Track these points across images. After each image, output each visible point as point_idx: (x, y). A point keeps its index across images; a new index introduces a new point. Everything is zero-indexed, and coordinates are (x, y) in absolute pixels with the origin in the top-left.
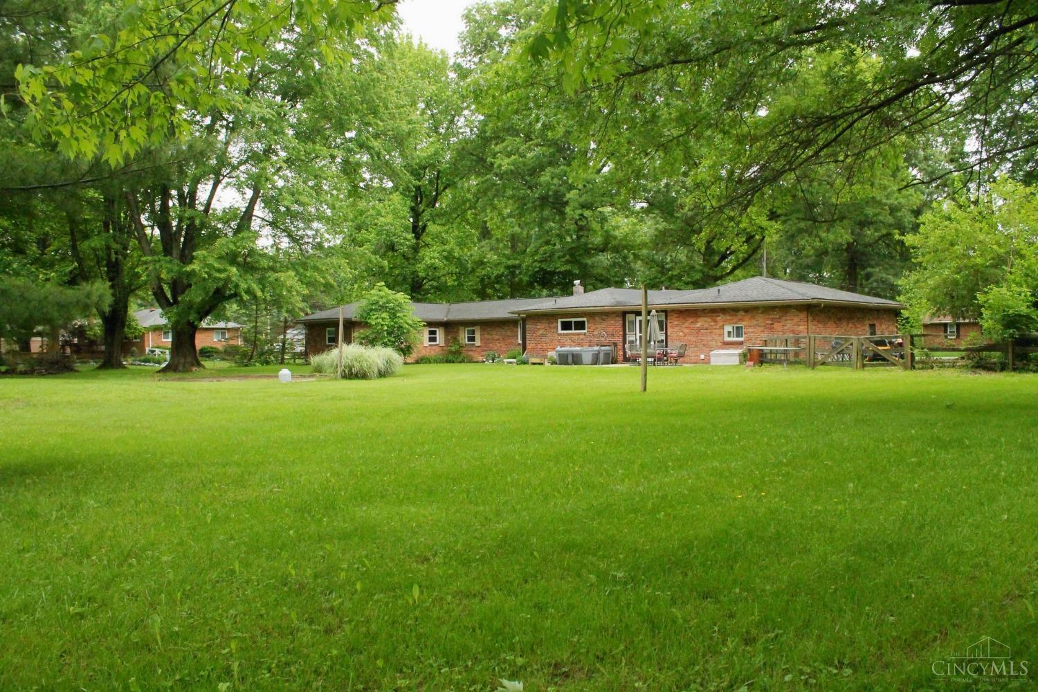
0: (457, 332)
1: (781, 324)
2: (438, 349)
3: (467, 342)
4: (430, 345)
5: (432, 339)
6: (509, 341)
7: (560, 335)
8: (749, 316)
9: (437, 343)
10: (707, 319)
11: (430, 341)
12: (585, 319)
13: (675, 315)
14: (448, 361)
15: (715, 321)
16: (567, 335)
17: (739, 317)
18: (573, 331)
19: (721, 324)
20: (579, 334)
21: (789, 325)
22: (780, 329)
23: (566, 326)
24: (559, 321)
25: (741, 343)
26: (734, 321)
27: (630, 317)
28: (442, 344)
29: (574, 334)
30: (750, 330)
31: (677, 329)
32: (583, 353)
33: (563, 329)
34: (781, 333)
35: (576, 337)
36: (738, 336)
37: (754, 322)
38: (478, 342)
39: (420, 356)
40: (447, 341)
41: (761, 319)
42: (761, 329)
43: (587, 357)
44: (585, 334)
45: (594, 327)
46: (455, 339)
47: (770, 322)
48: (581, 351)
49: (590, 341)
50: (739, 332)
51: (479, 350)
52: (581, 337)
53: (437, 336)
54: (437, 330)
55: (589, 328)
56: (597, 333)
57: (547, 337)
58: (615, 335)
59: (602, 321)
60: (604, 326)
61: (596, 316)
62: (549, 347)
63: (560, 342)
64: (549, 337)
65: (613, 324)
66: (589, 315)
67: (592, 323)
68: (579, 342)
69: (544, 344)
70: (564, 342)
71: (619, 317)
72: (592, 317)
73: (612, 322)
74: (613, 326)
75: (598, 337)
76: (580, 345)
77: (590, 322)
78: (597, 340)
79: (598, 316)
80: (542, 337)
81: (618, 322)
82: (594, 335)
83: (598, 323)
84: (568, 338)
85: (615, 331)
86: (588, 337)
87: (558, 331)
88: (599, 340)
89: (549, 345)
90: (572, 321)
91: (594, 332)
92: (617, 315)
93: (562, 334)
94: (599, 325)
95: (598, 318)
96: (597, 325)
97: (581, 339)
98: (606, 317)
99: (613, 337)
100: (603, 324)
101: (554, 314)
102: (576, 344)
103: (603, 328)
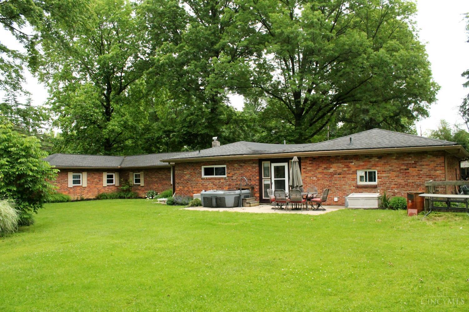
0: (128, 176)
1: (417, 169)
2: (114, 188)
3: (135, 183)
4: (108, 186)
5: (110, 181)
6: (164, 182)
7: (203, 179)
8: (382, 162)
9: (114, 184)
10: (341, 165)
11: (108, 183)
12: (225, 166)
13: (309, 162)
14: (121, 197)
15: (348, 167)
16: (210, 179)
17: (373, 163)
18: (214, 176)
19: (354, 169)
20: (219, 179)
21: (425, 170)
22: (415, 173)
23: (208, 172)
24: (203, 167)
25: (375, 187)
26: (368, 166)
27: (266, 164)
28: (117, 184)
29: (215, 179)
30: (384, 175)
31: (310, 174)
32: (226, 197)
33: (206, 174)
34: (417, 178)
35: (217, 181)
36: (371, 180)
37: (388, 168)
38: (142, 184)
39: (101, 193)
40: (120, 182)
41: (394, 163)
42: (395, 174)
43: (230, 200)
44: (225, 179)
45: (233, 173)
46: (127, 181)
47: (405, 167)
48: (224, 194)
49: (230, 185)
50: (371, 177)
51: (143, 189)
52: (222, 181)
53: (114, 179)
54: (114, 174)
55: (229, 174)
56: (235, 178)
57: (192, 181)
58: (252, 179)
59: (240, 167)
60: (242, 172)
61: (234, 163)
62: (194, 189)
63: (204, 186)
64: (194, 181)
65: (250, 170)
66: (228, 162)
67: (231, 169)
68: (220, 186)
69: (190, 187)
70: (207, 186)
71: (255, 164)
72: (231, 164)
73: (249, 168)
74: (251, 171)
75: (236, 181)
76: (221, 187)
77: (230, 168)
78: (236, 184)
79: (237, 163)
80: (188, 181)
81: (254, 168)
82: (233, 180)
83: (236, 169)
84: (210, 181)
85: (252, 176)
86: (227, 181)
87: (201, 176)
88: (237, 184)
89: (194, 188)
90: (213, 168)
91: (233, 176)
92: (254, 162)
93: (205, 179)
94: (237, 170)
95: (236, 165)
96: (236, 170)
97: (222, 183)
98: (244, 164)
99: (251, 181)
100: (241, 170)
101: (199, 162)
102: (217, 187)
103: (241, 173)
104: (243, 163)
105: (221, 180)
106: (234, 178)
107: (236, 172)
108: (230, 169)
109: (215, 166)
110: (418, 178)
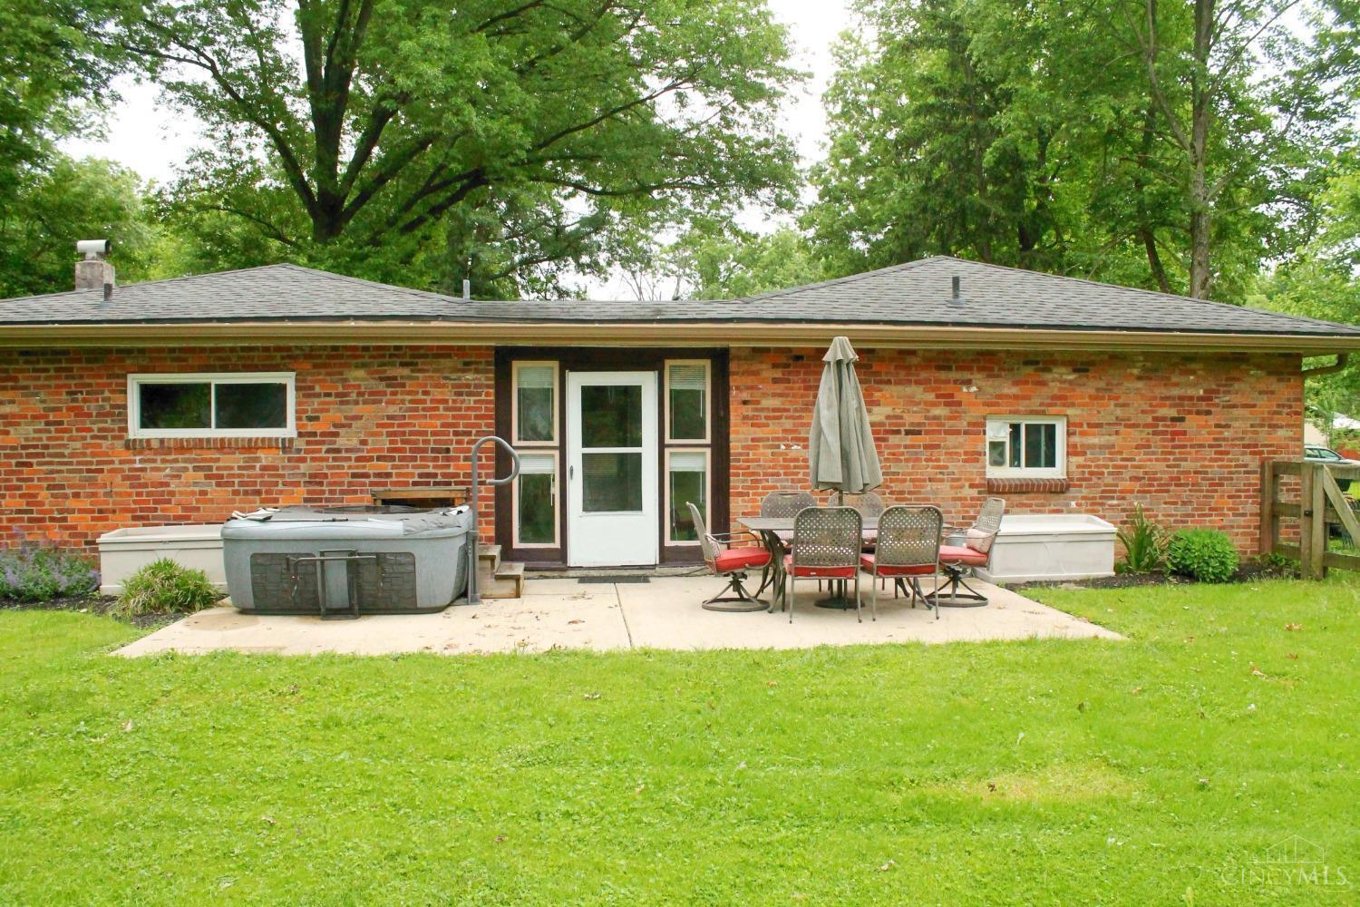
1: (1212, 420)
7: (131, 446)
8: (1091, 386)
10: (917, 392)
12: (287, 379)
13: (768, 373)
15: (949, 400)
16: (182, 445)
17: (1054, 388)
18: (213, 433)
19: (974, 414)
20: (250, 447)
21: (1241, 423)
22: (1205, 437)
23: (159, 405)
24: (134, 382)
25: (1057, 490)
26: (1035, 403)
27: (527, 376)
29: (222, 446)
30: (1095, 440)
31: (774, 429)
32: (418, 550)
33: (146, 422)
34: (1210, 453)
35: (235, 461)
36: (1033, 461)
37: (1110, 411)
41: (1136, 395)
42: (1137, 436)
44: (286, 446)
45: (336, 413)
47: (1173, 413)
48: (408, 537)
49: (315, 479)
50: (1039, 446)
52: (265, 457)
55: (310, 419)
56: (354, 442)
57: (63, 455)
58: (456, 450)
59: (381, 386)
60: (393, 410)
61: (347, 366)
62: (70, 503)
63: (145, 485)
64: (72, 455)
65: (446, 401)
66: (308, 357)
67: (328, 395)
68: (254, 483)
69: (44, 495)
70: (167, 485)
71: (477, 371)
72: (325, 366)
73: (437, 394)
74: (446, 409)
75: (358, 459)
76: (258, 493)
77: (317, 389)
78: (354, 475)
79: (364, 366)
80: (28, 455)
81: (469, 394)
82: (338, 451)
83: (360, 394)
84: (185, 461)
85: (456, 433)
86: (303, 460)
87: (125, 430)
88: (366, 475)
89: (76, 495)
90: (208, 386)
91: (336, 434)
92: (466, 364)
93: (155, 445)
94: (365, 402)
95: (361, 373)
96: (357, 403)
97: (264, 468)
98: (406, 371)
99: (448, 459)
100: (388, 403)
101: (109, 351)
102: (236, 493)
103: (389, 417)
104: (403, 365)
105: (261, 454)
106: (341, 442)
107: (355, 410)
108: (318, 395)
109: (216, 379)
110: (1216, 453)
